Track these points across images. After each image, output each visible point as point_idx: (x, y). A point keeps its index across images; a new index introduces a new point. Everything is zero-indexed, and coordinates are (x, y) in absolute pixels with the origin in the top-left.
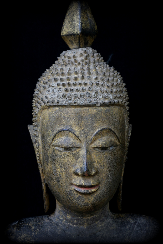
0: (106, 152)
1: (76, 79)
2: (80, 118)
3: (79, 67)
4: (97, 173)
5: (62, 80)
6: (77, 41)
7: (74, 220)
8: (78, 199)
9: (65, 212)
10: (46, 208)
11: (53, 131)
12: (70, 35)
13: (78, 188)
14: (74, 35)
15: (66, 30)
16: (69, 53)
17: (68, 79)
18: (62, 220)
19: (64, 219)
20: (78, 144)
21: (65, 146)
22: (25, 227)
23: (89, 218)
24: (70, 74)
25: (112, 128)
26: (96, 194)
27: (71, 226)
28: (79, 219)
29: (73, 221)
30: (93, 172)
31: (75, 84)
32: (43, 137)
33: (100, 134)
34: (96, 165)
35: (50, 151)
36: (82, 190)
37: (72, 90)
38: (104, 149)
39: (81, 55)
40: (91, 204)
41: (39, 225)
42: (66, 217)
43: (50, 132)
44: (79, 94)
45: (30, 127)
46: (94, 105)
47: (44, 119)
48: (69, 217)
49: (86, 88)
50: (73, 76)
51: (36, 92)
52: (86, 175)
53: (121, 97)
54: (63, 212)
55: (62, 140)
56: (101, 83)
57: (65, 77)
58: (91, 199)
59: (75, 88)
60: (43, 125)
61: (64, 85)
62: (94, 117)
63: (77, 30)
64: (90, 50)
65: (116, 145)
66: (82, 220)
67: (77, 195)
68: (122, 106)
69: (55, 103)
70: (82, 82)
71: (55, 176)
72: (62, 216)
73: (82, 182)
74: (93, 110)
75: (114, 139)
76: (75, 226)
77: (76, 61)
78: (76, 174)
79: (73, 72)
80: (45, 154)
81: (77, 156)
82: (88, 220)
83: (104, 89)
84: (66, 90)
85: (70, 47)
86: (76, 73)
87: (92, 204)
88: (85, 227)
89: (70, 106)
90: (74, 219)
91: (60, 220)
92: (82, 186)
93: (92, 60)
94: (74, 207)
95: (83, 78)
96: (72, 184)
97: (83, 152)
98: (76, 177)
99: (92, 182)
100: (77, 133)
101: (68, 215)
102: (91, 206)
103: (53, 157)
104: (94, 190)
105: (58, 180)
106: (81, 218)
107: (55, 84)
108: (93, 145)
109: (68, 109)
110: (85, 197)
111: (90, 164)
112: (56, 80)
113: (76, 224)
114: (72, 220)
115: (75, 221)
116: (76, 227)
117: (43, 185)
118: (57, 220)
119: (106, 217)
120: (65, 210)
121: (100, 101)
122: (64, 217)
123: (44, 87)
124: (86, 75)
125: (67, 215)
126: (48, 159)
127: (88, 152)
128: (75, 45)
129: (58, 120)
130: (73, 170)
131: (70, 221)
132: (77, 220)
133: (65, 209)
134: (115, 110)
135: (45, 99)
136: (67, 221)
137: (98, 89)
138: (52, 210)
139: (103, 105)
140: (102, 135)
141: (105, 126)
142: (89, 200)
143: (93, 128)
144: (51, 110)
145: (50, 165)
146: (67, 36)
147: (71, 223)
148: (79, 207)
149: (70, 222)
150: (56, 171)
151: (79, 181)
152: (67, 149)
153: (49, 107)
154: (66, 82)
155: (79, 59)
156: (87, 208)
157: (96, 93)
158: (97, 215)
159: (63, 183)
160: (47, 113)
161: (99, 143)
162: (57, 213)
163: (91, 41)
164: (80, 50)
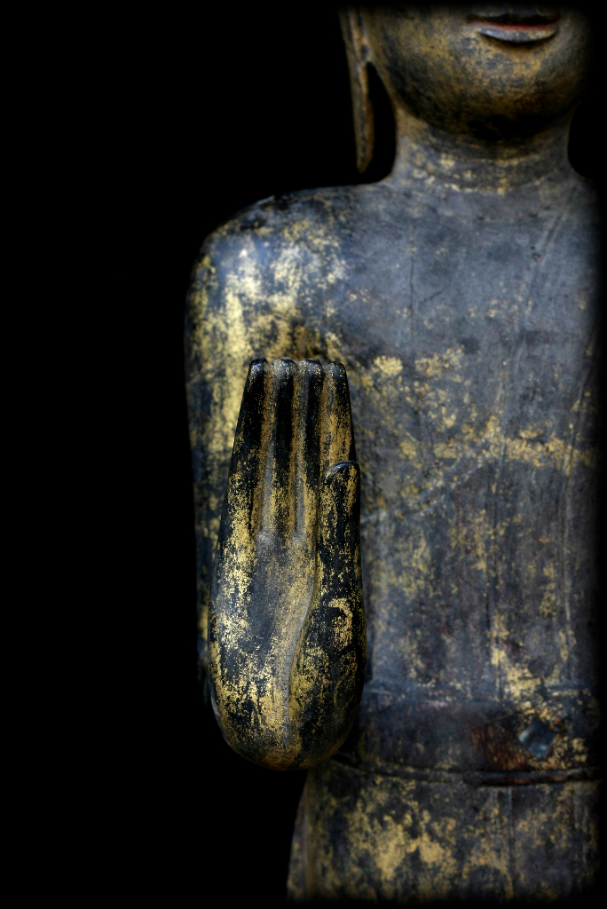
7: (466, 170)
8: (492, 64)
9: (432, 151)
13: (494, 27)
18: (423, 180)
19: (430, 174)
22: (304, 203)
23: (515, 162)
26: (548, 51)
27: (455, 193)
28: (481, 166)
29: (461, 176)
36: (507, 33)
40: (533, 82)
41: (347, 198)
42: (439, 166)
48: (448, 163)
54: (426, 153)
58: (532, 67)
66: (490, 169)
67: (487, 51)
72: (423, 167)
73: (508, 6)
76: (469, 190)
82: (509, 169)
87: (537, 83)
88: (501, 191)
90: (465, 166)
91: (416, 180)
94: (475, 98)
96: (471, 18)
101: (443, 156)
102: (532, 91)
104: (542, 34)
106: (490, 161)
110: (516, 58)
113: (472, 185)
114: (457, 171)
115: (468, 176)
116: (473, 194)
117: (360, 71)
118: (405, 183)
120: (434, 140)
122: (431, 167)
125: (439, 158)
131: (451, 177)
132: (474, 170)
133: (434, 135)
136: (442, 177)
142: (528, 66)
147: (455, 182)
148: (494, 94)
149: (450, 179)
156: (520, 96)
158: (537, 157)
162: (401, 166)
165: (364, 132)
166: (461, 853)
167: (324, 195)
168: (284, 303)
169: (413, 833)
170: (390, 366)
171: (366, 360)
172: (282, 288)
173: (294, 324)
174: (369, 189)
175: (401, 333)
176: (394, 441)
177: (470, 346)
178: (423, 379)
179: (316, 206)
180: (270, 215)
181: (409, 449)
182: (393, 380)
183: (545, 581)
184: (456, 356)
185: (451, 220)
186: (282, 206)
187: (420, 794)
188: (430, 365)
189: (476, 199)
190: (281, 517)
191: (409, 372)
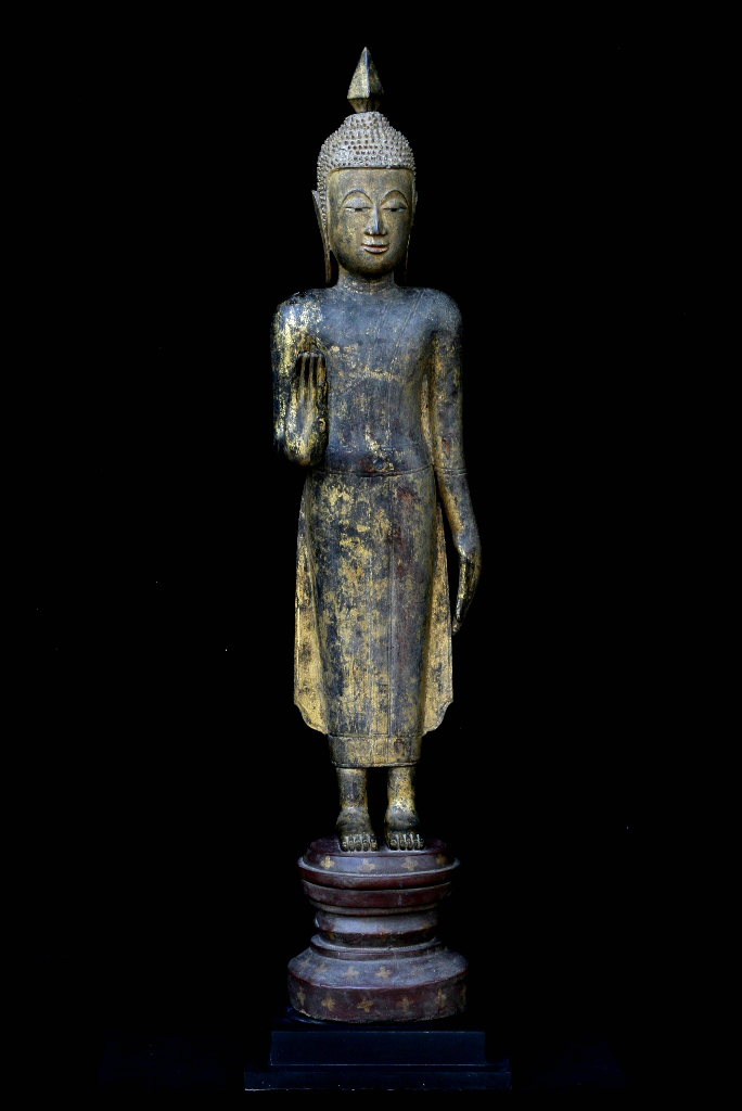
0: (395, 214)
1: (367, 142)
2: (371, 180)
3: (369, 131)
4: (387, 233)
5: (352, 143)
6: (365, 105)
8: (369, 259)
9: (350, 280)
10: (328, 277)
11: (343, 193)
12: (358, 99)
13: (369, 248)
14: (362, 99)
15: (353, 93)
16: (357, 117)
17: (359, 142)
18: (347, 288)
19: (349, 287)
20: (370, 204)
21: (356, 206)
24: (360, 137)
25: (401, 190)
26: (386, 254)
27: (357, 293)
28: (365, 285)
29: (359, 288)
30: (384, 232)
31: (366, 147)
32: (332, 200)
33: (389, 195)
34: (386, 226)
35: (340, 214)
36: (373, 250)
37: (363, 153)
38: (393, 210)
39: (370, 119)
40: (380, 264)
41: (323, 294)
43: (341, 194)
44: (370, 157)
45: (314, 193)
46: (385, 168)
47: (333, 182)
48: (354, 284)
49: (377, 151)
50: (363, 140)
51: (322, 156)
52: (377, 235)
53: (409, 161)
54: (348, 280)
55: (353, 201)
56: (390, 146)
57: (355, 141)
58: (379, 260)
59: (366, 151)
60: (332, 188)
61: (355, 148)
62: (385, 180)
63: (366, 94)
64: (378, 114)
65: (404, 208)
66: (368, 286)
67: (367, 255)
68: (410, 170)
69: (347, 165)
70: (373, 145)
71: (344, 237)
72: (347, 284)
73: (373, 242)
74: (384, 172)
75: (403, 202)
76: (361, 293)
77: (365, 125)
78: (367, 234)
79: (363, 135)
80: (334, 215)
81: (368, 217)
82: (374, 286)
83: (394, 153)
84: (358, 153)
85: (357, 110)
86: (366, 136)
87: (382, 263)
88: (371, 293)
89: (362, 168)
90: (360, 285)
91: (344, 288)
92: (372, 246)
93: (380, 124)
94: (363, 268)
95: (373, 141)
96: (363, 244)
97: (374, 212)
98: (366, 237)
99: (382, 241)
100: (368, 194)
101: (353, 282)
102: (380, 267)
103: (344, 219)
104: (383, 250)
105: (349, 241)
106: (368, 284)
107: (345, 147)
108: (383, 206)
109: (360, 171)
110: (375, 257)
111: (381, 223)
112: (346, 143)
113: (362, 291)
114: (358, 286)
115: (361, 288)
117: (328, 253)
118: (341, 289)
119: (392, 286)
120: (350, 277)
121: (390, 164)
122: (349, 284)
123: (334, 151)
124: (376, 139)
126: (337, 221)
127: (379, 212)
128: (362, 109)
129: (349, 182)
130: (363, 230)
131: (356, 288)
132: (363, 287)
133: (351, 275)
134: (403, 173)
135: (335, 162)
136: (353, 288)
137: (388, 152)
138: (334, 281)
139: (393, 167)
140: (392, 197)
141: (395, 188)
143: (383, 190)
144: (342, 173)
145: (340, 227)
146: (353, 99)
147: (357, 290)
148: (369, 267)
150: (346, 232)
151: (369, 241)
152: (358, 210)
153: (340, 169)
154: (358, 146)
155: (368, 123)
156: (377, 268)
157: (387, 156)
158: (383, 282)
159: (354, 242)
160: (338, 176)
161: (389, 204)
162: (340, 283)
163: (377, 105)
164: (369, 114)
165: (328, 272)
166: (355, 497)
167: (315, 292)
168: (303, 328)
169: (340, 491)
170: (336, 349)
171: (328, 347)
172: (303, 323)
173: (306, 335)
174: (329, 290)
175: (339, 339)
176: (337, 372)
177: (360, 343)
178: (345, 353)
179: (313, 296)
180: (298, 299)
181: (341, 374)
182: (337, 353)
183: (382, 415)
184: (356, 346)
185: (355, 302)
186: (303, 296)
187: (343, 480)
188: (348, 349)
189: (363, 296)
190: (306, 396)
191: (342, 351)
